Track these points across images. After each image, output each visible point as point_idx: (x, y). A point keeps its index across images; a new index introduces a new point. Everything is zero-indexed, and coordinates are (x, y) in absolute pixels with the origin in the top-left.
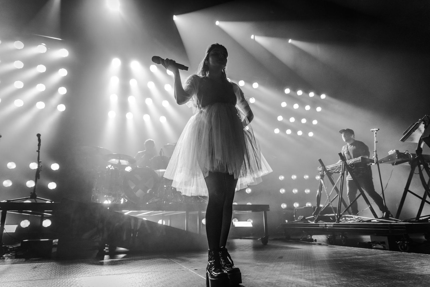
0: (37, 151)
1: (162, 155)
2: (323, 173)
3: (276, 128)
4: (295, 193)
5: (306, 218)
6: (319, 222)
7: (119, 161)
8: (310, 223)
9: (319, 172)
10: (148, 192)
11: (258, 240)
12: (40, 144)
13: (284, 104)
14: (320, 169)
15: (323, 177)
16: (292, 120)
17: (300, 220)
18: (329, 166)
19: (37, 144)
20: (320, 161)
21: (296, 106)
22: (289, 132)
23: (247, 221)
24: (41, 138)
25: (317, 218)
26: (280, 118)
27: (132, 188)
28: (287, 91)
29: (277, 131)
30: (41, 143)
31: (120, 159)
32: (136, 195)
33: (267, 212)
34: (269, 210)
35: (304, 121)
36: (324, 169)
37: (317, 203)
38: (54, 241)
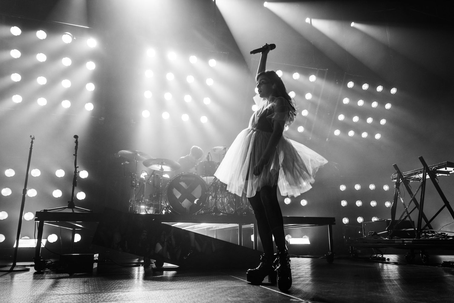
0: (74, 155)
1: (210, 160)
2: (399, 181)
3: (337, 129)
4: (359, 206)
5: (378, 234)
6: (394, 238)
7: (162, 166)
8: (382, 239)
9: (393, 180)
10: (195, 202)
11: (320, 258)
12: (77, 147)
13: (346, 101)
14: (395, 176)
15: (399, 186)
16: (356, 119)
17: (371, 235)
18: (406, 173)
19: (74, 147)
20: (395, 166)
21: (361, 103)
22: (351, 133)
23: (302, 238)
24: (79, 139)
25: (391, 233)
26: (341, 117)
27: (178, 197)
28: (351, 85)
29: (337, 132)
30: (79, 146)
31: (162, 164)
32: (182, 205)
33: (333, 226)
34: (335, 224)
35: (370, 120)
36: (400, 176)
37: (392, 215)
38: (95, 255)
